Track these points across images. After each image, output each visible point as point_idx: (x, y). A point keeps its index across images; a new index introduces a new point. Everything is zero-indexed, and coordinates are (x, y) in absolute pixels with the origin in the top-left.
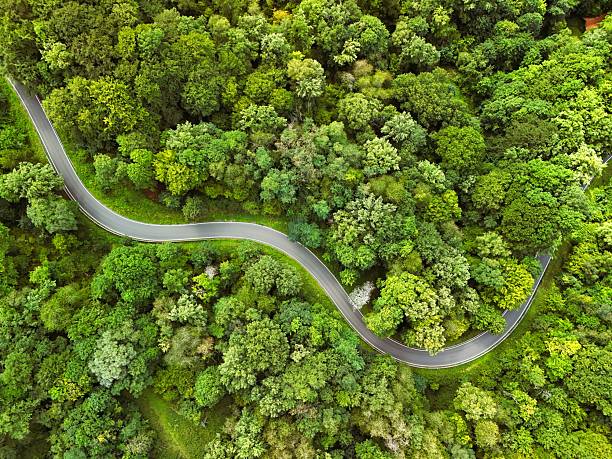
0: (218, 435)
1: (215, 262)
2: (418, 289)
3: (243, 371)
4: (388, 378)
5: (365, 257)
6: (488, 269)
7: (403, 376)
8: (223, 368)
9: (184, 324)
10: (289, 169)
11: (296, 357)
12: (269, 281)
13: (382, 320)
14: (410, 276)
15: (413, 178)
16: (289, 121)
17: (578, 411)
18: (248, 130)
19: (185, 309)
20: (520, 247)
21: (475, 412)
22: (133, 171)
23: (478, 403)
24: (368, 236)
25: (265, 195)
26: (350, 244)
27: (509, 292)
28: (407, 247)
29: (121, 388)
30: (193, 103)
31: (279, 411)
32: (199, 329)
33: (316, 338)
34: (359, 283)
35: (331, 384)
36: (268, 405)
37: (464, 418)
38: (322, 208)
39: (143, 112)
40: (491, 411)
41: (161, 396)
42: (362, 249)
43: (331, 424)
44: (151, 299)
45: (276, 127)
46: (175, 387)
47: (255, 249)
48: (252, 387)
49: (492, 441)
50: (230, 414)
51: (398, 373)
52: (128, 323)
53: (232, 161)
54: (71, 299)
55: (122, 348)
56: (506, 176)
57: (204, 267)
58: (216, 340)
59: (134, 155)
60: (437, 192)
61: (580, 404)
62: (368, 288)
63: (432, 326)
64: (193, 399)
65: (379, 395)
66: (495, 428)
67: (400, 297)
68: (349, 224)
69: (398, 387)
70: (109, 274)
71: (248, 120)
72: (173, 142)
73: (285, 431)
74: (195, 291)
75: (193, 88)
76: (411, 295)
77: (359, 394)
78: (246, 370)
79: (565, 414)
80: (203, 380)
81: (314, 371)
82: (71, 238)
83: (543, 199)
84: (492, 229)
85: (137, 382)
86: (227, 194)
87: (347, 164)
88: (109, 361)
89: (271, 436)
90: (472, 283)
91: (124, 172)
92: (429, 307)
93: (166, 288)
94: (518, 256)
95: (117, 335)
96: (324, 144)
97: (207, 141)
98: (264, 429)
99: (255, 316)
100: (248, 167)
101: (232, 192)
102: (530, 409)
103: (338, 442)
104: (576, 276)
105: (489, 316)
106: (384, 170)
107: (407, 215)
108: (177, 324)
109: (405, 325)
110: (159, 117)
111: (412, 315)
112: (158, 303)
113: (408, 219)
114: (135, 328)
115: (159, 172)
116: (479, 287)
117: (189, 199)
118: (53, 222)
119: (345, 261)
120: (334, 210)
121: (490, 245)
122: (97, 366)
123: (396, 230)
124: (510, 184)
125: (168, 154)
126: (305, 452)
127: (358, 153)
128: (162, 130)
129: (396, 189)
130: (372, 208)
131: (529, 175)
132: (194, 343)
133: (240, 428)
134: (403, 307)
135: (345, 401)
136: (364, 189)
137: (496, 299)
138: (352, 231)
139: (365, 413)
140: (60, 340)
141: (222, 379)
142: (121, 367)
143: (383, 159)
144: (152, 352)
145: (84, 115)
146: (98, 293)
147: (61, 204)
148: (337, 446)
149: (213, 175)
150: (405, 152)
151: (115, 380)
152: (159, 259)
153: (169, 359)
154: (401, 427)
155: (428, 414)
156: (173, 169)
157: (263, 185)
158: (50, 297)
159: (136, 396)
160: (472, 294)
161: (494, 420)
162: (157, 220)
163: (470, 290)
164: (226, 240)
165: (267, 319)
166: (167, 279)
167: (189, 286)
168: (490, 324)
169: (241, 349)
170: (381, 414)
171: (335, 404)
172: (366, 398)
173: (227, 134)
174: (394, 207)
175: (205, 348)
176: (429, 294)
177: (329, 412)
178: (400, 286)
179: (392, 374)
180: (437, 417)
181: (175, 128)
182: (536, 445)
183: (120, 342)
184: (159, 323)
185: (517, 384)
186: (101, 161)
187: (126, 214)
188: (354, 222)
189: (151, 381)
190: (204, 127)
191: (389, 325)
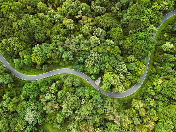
0: (67, 130)
1: (55, 82)
2: (113, 76)
3: (68, 110)
4: (111, 103)
5: (96, 70)
6: (132, 66)
7: (115, 101)
8: (63, 111)
9: (49, 101)
10: (70, 51)
11: (83, 103)
12: (71, 83)
13: (105, 87)
14: (110, 73)
15: (105, 45)
16: (67, 37)
17: (166, 100)
18: (56, 42)
19: (48, 97)
20: (139, 57)
21: (137, 107)
22: (25, 61)
23: (138, 104)
24: (96, 64)
25: (64, 60)
26: (91, 68)
27: (139, 71)
28: (107, 65)
29: (35, 123)
30: (38, 38)
31: (81, 119)
32: (54, 101)
33: (87, 96)
34: (97, 78)
35: (95, 108)
36: (78, 118)
37: (135, 109)
38: (81, 59)
39: (25, 44)
40: (142, 105)
41: (48, 123)
42: (95, 68)
43: (97, 120)
44: (39, 96)
45: (63, 40)
46: (51, 120)
47: (65, 75)
48: (72, 114)
49: (144, 114)
50: (68, 124)
51: (113, 101)
52: (33, 105)
53: (53, 52)
54: (15, 101)
55: (33, 112)
56: (131, 39)
57: (52, 84)
58: (59, 104)
59: (25, 57)
60: (112, 48)
61: (167, 98)
62: (100, 79)
63: (119, 85)
64: (57, 122)
65: (109, 108)
66: (144, 110)
67: (108, 79)
68: (90, 62)
69: (114, 105)
70: (24, 92)
71: (55, 40)
72: (35, 51)
73: (84, 124)
74: (51, 91)
75: (37, 35)
76: (111, 78)
77: (104, 109)
78: (69, 110)
79: (163, 102)
80: (58, 115)
81: (89, 106)
82: (13, 84)
83: (142, 43)
84: (131, 54)
85: (39, 121)
86: (54, 62)
87: (85, 45)
88: (30, 116)
89: (80, 127)
90: (128, 71)
91: (23, 62)
92: (117, 80)
93: (42, 92)
94: (139, 60)
95: (31, 109)
96: (78, 41)
97: (44, 48)
98: (78, 125)
99: (69, 94)
100: (58, 53)
101: (55, 61)
102: (152, 102)
103: (101, 124)
104: (158, 62)
105: (135, 79)
106: (96, 45)
107: (105, 56)
108: (47, 102)
109: (112, 87)
110: (30, 45)
111: (113, 83)
112: (41, 97)
113: (106, 57)
114: (35, 105)
115: (33, 60)
116: (131, 71)
117: (43, 66)
118: (6, 81)
119: (91, 73)
120: (85, 59)
121: (131, 59)
122: (27, 119)
123: (103, 61)
124: (132, 40)
125: (34, 54)
126: (91, 129)
127: (88, 42)
128: (31, 48)
129: (100, 49)
130: (95, 56)
131: (137, 37)
132: (53, 106)
133: (71, 127)
134: (110, 82)
135: (100, 112)
136: (92, 51)
137: (136, 73)
138: (91, 64)
139: (106, 114)
140: (15, 114)
141: (63, 114)
142: (34, 117)
143: (95, 42)
144: (42, 111)
145: (8, 49)
146: (23, 98)
147: (7, 75)
148: (101, 125)
149: (48, 57)
150: (101, 38)
151: (33, 122)
152: (38, 84)
153: (47, 112)
154: (117, 116)
155: (125, 111)
156: (36, 58)
157: (63, 57)
158: (10, 102)
159: (40, 125)
160: (129, 74)
161: (143, 108)
162: (37, 74)
163: (128, 73)
164: (57, 75)
165: (72, 94)
166: (42, 89)
167: (49, 90)
168: (136, 81)
169: (67, 104)
170: (111, 114)
171: (97, 114)
172: (105, 110)
173: (50, 45)
174: (101, 55)
175: (57, 106)
176: (116, 76)
177: (96, 116)
178: (108, 76)
179: (112, 101)
180: (127, 111)
181: (35, 47)
182: (157, 112)
183: (32, 110)
184: (42, 102)
185: (148, 96)
186: (16, 61)
187: (27, 74)
188: (91, 61)
189: (44, 119)
190: (43, 44)
191: (107, 88)
